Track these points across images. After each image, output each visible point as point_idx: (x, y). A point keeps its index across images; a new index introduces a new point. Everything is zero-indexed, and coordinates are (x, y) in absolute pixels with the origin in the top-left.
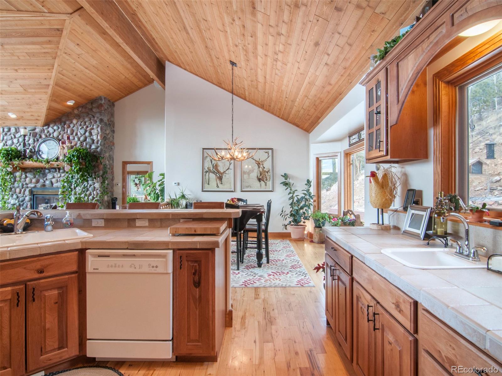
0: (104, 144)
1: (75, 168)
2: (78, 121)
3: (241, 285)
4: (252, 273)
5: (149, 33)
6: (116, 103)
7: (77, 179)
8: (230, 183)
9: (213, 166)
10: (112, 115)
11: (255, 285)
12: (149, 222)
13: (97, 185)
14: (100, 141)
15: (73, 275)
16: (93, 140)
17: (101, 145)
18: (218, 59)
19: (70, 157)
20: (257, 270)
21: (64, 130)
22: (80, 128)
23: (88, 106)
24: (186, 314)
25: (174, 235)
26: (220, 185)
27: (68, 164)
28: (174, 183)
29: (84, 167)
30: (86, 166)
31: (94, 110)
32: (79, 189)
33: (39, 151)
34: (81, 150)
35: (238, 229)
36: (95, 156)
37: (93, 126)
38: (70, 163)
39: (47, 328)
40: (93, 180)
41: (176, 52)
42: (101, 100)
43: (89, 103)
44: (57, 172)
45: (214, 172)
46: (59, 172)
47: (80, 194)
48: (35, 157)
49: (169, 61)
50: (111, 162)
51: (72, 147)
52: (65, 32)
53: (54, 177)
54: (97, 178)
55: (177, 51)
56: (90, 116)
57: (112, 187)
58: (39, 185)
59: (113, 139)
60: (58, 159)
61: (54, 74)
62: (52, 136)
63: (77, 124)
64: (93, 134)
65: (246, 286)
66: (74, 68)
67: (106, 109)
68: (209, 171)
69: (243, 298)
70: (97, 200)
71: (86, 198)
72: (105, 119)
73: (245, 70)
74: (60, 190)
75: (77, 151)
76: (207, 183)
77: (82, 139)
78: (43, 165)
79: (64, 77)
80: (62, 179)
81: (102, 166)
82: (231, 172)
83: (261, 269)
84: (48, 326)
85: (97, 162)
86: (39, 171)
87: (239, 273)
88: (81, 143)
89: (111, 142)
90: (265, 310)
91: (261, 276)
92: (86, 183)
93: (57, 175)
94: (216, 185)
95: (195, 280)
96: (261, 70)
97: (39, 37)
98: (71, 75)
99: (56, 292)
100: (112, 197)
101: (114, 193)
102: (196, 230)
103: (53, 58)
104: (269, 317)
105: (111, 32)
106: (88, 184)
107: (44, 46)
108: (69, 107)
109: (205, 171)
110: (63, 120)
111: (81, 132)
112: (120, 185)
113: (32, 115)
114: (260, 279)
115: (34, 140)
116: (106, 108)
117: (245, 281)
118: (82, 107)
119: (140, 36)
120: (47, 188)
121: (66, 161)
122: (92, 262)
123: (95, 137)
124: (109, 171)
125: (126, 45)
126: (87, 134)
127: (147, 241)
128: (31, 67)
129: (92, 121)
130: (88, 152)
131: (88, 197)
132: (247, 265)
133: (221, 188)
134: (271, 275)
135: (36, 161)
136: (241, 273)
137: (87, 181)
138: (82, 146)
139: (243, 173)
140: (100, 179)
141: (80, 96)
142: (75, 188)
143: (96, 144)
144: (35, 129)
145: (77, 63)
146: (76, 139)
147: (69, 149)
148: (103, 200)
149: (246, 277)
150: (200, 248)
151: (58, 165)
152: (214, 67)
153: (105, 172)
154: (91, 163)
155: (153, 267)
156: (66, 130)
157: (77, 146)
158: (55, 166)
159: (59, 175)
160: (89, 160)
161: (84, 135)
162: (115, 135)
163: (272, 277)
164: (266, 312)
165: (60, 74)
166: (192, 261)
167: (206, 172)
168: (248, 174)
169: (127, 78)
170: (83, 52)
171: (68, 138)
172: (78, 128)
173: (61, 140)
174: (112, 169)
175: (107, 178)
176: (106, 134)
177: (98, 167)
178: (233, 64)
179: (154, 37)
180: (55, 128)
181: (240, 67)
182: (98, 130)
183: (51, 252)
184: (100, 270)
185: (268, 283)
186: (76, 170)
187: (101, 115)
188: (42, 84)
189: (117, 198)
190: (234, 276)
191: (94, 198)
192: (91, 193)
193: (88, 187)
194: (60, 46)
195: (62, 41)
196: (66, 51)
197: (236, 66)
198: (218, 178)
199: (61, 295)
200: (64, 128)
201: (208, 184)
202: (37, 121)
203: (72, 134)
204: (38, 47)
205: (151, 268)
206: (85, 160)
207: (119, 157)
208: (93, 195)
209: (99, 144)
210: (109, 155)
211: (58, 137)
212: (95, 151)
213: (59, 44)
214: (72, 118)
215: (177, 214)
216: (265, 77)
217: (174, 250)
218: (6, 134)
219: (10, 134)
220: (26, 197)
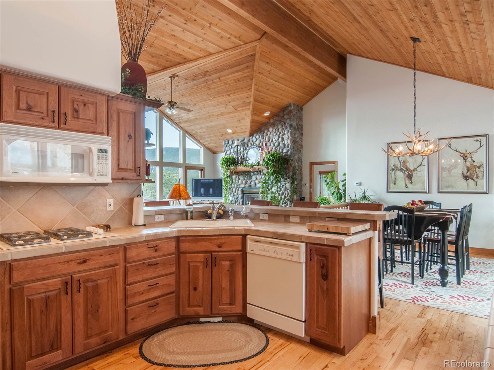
0: (294, 147)
1: (271, 170)
2: (273, 129)
3: (408, 300)
4: (428, 291)
5: (325, 32)
6: (304, 107)
7: (273, 180)
8: (423, 183)
9: (400, 163)
10: (301, 119)
11: (426, 304)
12: (300, 219)
13: (288, 185)
14: (290, 144)
15: (239, 253)
16: (284, 145)
17: (290, 148)
18: (397, 39)
19: (267, 162)
20: (439, 290)
21: (263, 138)
22: (274, 135)
23: (280, 114)
24: (316, 302)
25: (310, 231)
26: (409, 185)
27: (266, 167)
28: (355, 183)
29: (278, 169)
30: (279, 169)
31: (285, 117)
32: (274, 189)
33: (247, 157)
34: (275, 155)
35: (413, 237)
36: (286, 159)
37: (284, 132)
38: (267, 166)
39: (223, 287)
40: (285, 181)
41: (353, 43)
42: (291, 106)
43: (281, 111)
44: (259, 175)
45: (401, 170)
46: (260, 174)
47: (275, 193)
48: (244, 162)
49: (350, 53)
50: (300, 163)
51: (269, 152)
52: (257, 56)
53: (257, 179)
54: (287, 179)
55: (355, 42)
56: (282, 122)
57: (301, 188)
58: (247, 186)
59: (302, 141)
60: (259, 163)
61: (253, 92)
62: (255, 144)
63: (272, 131)
64: (284, 139)
65: (413, 301)
66: (267, 83)
67: (295, 115)
68: (395, 169)
69: (403, 312)
70: (288, 199)
71: (279, 197)
72: (294, 124)
73: (432, 43)
74: (260, 190)
75: (272, 155)
76: (393, 183)
77: (276, 144)
78: (249, 169)
79: (261, 93)
80: (262, 180)
81: (291, 168)
82: (425, 168)
83: (445, 288)
84: (224, 286)
85: (287, 164)
86: (247, 174)
87: (412, 287)
88: (276, 148)
89: (300, 145)
90: (424, 330)
91: (440, 296)
92: (279, 184)
93: (259, 177)
94: (404, 185)
95: (323, 273)
96: (451, 38)
97: (240, 65)
98: (265, 90)
99: (228, 263)
100: (301, 196)
101: (303, 193)
102: (329, 228)
103: (251, 80)
104: (425, 337)
105: (291, 44)
106: (281, 185)
107: (244, 71)
108: (266, 117)
109: (391, 168)
110: (263, 129)
111: (276, 139)
112: (308, 185)
113: (241, 129)
114: (436, 299)
115: (244, 148)
116: (295, 113)
117: (415, 297)
118: (276, 116)
119: (318, 37)
120: (252, 188)
121: (264, 165)
122: (250, 245)
123: (286, 142)
124: (298, 172)
125: (304, 52)
126: (280, 139)
127: (286, 233)
128: (238, 90)
129: (283, 127)
130: (280, 156)
131: (281, 196)
132: (428, 281)
133: (411, 188)
134: (455, 298)
135: (244, 166)
136: (414, 287)
137: (280, 182)
138: (277, 151)
139: (440, 169)
140: (290, 179)
141: (273, 106)
142: (271, 188)
143: (286, 148)
144: (244, 140)
145: (268, 79)
146: (272, 145)
147: (267, 154)
148: (292, 199)
149: (419, 293)
150: (327, 244)
151: (259, 169)
152: (396, 48)
153: (294, 174)
154: (283, 166)
155: (290, 255)
156: (265, 138)
157: (273, 151)
158: (257, 169)
159: (260, 177)
160: (281, 163)
161: (278, 141)
162: (304, 137)
163: (455, 300)
164: (424, 333)
165: (257, 91)
166: (321, 256)
167: (393, 170)
168: (448, 171)
169: (312, 81)
170: (272, 68)
171: (266, 145)
172: (273, 135)
173: (261, 147)
174: (301, 170)
175: (296, 179)
176: (295, 137)
177: (288, 169)
178: (415, 40)
179: (331, 35)
180: (257, 137)
181: (425, 42)
182: (288, 135)
183: (226, 234)
184: (255, 252)
185: (445, 306)
186: (271, 172)
187: (290, 121)
188: (246, 102)
189: (304, 198)
190: (404, 289)
191: (285, 197)
192: (283, 192)
193: (281, 187)
194: (255, 68)
195: (256, 64)
196: (259, 72)
197: (420, 42)
198: (407, 176)
199: (231, 265)
200: (263, 136)
201: (395, 184)
202: (245, 133)
203: (269, 141)
204: (240, 73)
205: (288, 256)
206: (278, 163)
207: (307, 158)
208: (284, 195)
209: (289, 148)
210: (298, 157)
211: (259, 144)
212: (286, 155)
213: (254, 67)
214: (269, 127)
215: (322, 213)
216: (460, 45)
217: (307, 244)
218: (227, 146)
219: (229, 146)
220: (239, 195)
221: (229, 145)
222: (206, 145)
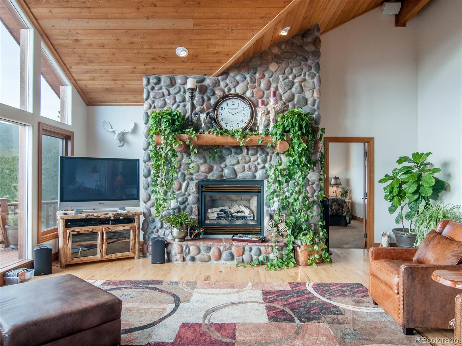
2: (279, 67)
13: (313, 177)
14: (318, 100)
16: (305, 100)
22: (281, 79)
23: (296, 41)
31: (307, 48)
37: (305, 75)
42: (318, 30)
44: (244, 154)
46: (247, 154)
53: (238, 162)
54: (315, 164)
56: (300, 57)
58: (213, 176)
62: (233, 92)
63: (276, 71)
64: (305, 89)
81: (319, 145)
85: (313, 137)
86: (216, 151)
88: (285, 104)
93: (243, 159)
110: (253, 64)
111: (284, 86)
115: (203, 98)
118: (286, 43)
120: (226, 181)
123: (308, 94)
126: (295, 89)
129: (302, 67)
140: (318, 165)
143: (311, 106)
144: (204, 80)
156: (257, 82)
159: (247, 159)
161: (289, 92)
172: (278, 79)
177: (315, 145)
180: (238, 78)
182: (314, 82)
200: (255, 78)
203: (268, 88)
206: (308, 131)
209: (315, 107)
211: (244, 93)
212: (309, 119)
214: (269, 61)
218: (153, 88)
219: (161, 88)
220: (189, 195)
221: (159, 86)
222: (80, 83)
